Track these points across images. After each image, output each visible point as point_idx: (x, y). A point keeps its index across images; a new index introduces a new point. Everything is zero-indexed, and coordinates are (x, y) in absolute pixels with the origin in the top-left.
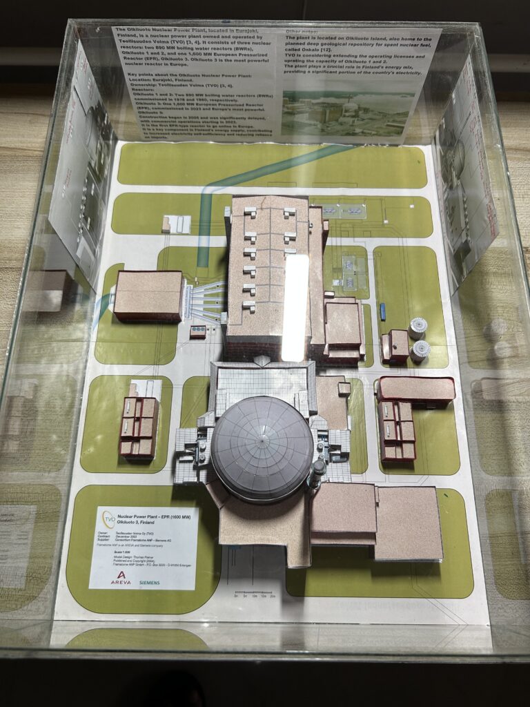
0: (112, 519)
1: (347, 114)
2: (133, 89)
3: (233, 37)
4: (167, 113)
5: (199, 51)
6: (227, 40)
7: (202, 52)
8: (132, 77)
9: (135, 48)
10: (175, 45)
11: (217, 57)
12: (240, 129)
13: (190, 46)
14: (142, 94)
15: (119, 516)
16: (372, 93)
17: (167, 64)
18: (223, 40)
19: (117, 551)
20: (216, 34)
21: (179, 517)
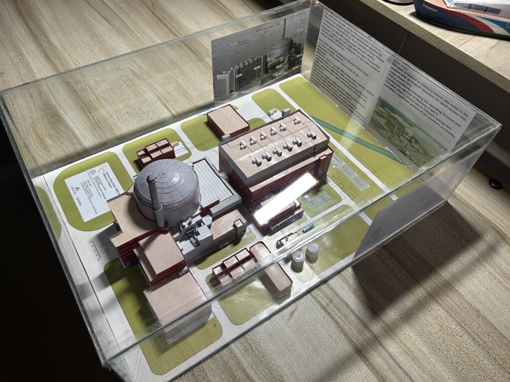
0: (104, 170)
1: (406, 136)
2: (318, 48)
3: (369, 47)
4: (325, 72)
5: (352, 45)
6: (366, 47)
7: (353, 47)
8: (321, 42)
9: (328, 27)
10: (344, 35)
11: (358, 54)
12: (351, 106)
13: (349, 40)
14: (320, 54)
15: (107, 173)
16: (423, 131)
17: (336, 44)
18: (364, 46)
19: (89, 181)
20: (363, 41)
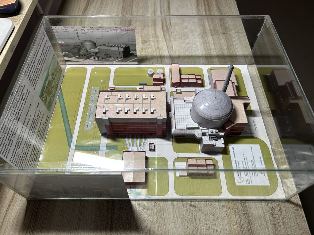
0: (240, 179)
1: (52, 82)
3: (18, 97)
4: (28, 157)
7: (17, 115)
9: (3, 146)
10: (10, 125)
11: (21, 111)
13: (13, 118)
15: (238, 176)
17: (14, 137)
18: (17, 102)
19: (252, 175)
20: (14, 102)
21: (234, 151)
